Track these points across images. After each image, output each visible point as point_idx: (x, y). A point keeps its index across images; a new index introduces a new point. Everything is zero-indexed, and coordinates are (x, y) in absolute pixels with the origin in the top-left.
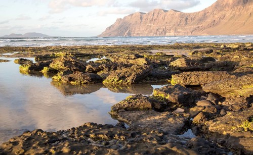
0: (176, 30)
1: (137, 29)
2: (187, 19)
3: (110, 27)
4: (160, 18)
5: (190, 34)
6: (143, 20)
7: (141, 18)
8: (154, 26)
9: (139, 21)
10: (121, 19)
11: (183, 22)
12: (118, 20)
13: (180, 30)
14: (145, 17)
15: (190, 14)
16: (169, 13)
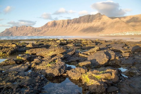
0: (31, 34)
1: (15, 33)
2: (35, 30)
3: (2, 32)
4: (25, 29)
5: (37, 35)
6: (18, 30)
7: (17, 29)
8: (22, 32)
9: (16, 30)
10: (8, 29)
11: (34, 31)
12: (6, 29)
13: (33, 34)
14: (18, 28)
15: (36, 28)
16: (28, 27)
